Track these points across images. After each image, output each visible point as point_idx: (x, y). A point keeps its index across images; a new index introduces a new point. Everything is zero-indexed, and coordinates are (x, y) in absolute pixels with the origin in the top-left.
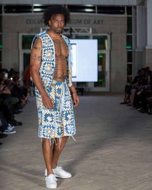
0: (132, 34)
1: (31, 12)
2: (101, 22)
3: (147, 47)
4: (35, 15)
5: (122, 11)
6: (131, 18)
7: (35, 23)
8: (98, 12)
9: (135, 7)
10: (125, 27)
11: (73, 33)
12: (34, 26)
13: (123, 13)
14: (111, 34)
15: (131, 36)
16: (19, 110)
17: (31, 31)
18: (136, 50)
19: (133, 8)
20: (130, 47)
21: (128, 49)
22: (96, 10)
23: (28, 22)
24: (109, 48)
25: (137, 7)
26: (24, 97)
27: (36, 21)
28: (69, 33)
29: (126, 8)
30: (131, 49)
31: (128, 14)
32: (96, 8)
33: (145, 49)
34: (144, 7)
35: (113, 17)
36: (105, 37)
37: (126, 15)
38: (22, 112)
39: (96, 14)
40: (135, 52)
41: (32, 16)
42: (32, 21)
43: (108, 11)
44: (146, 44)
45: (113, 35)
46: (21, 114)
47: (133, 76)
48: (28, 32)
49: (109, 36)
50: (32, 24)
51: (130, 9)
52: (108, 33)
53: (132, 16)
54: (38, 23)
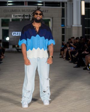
0: (65, 18)
1: (6, 5)
2: (47, 11)
3: (73, 26)
4: (9, 7)
5: (59, 5)
6: (64, 9)
7: (9, 12)
8: (45, 6)
9: (66, 3)
10: (61, 14)
11: (30, 18)
12: (8, 13)
13: (59, 6)
14: (52, 18)
15: (64, 19)
16: (1, 62)
17: (7, 16)
18: (67, 27)
19: (65, 3)
20: (63, 26)
21: (62, 26)
22: (44, 4)
23: (5, 11)
24: (52, 26)
25: (68, 3)
26: (3, 54)
27: (10, 11)
28: (29, 18)
29: (61, 3)
30: (64, 26)
31: (62, 7)
32: (44, 3)
33: (72, 27)
34: (71, 3)
35: (54, 8)
36: (49, 20)
37: (61, 7)
38: (2, 62)
39: (44, 7)
40: (66, 28)
41: (7, 7)
42: (7, 11)
43: (51, 5)
44: (73, 24)
45: (54, 18)
46: (2, 64)
47: (65, 42)
48: (5, 17)
49: (51, 19)
50: (7, 12)
51: (63, 4)
52: (51, 18)
53: (65, 8)
54: (11, 12)
